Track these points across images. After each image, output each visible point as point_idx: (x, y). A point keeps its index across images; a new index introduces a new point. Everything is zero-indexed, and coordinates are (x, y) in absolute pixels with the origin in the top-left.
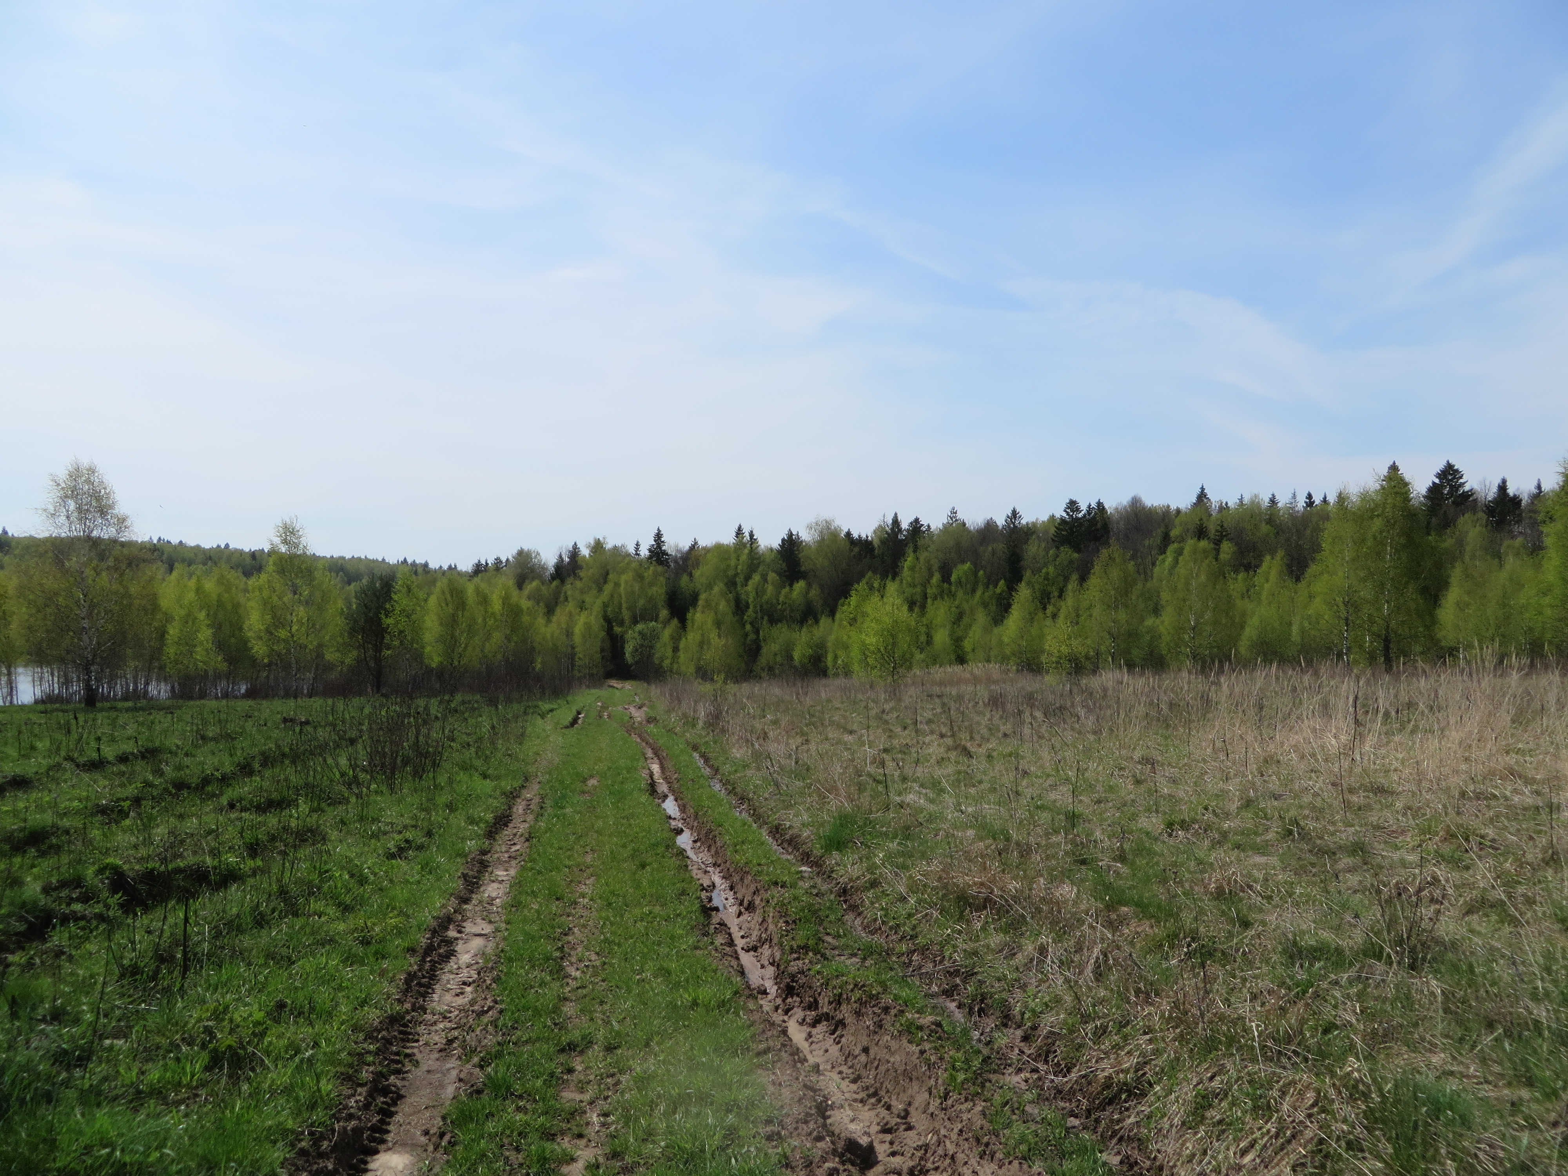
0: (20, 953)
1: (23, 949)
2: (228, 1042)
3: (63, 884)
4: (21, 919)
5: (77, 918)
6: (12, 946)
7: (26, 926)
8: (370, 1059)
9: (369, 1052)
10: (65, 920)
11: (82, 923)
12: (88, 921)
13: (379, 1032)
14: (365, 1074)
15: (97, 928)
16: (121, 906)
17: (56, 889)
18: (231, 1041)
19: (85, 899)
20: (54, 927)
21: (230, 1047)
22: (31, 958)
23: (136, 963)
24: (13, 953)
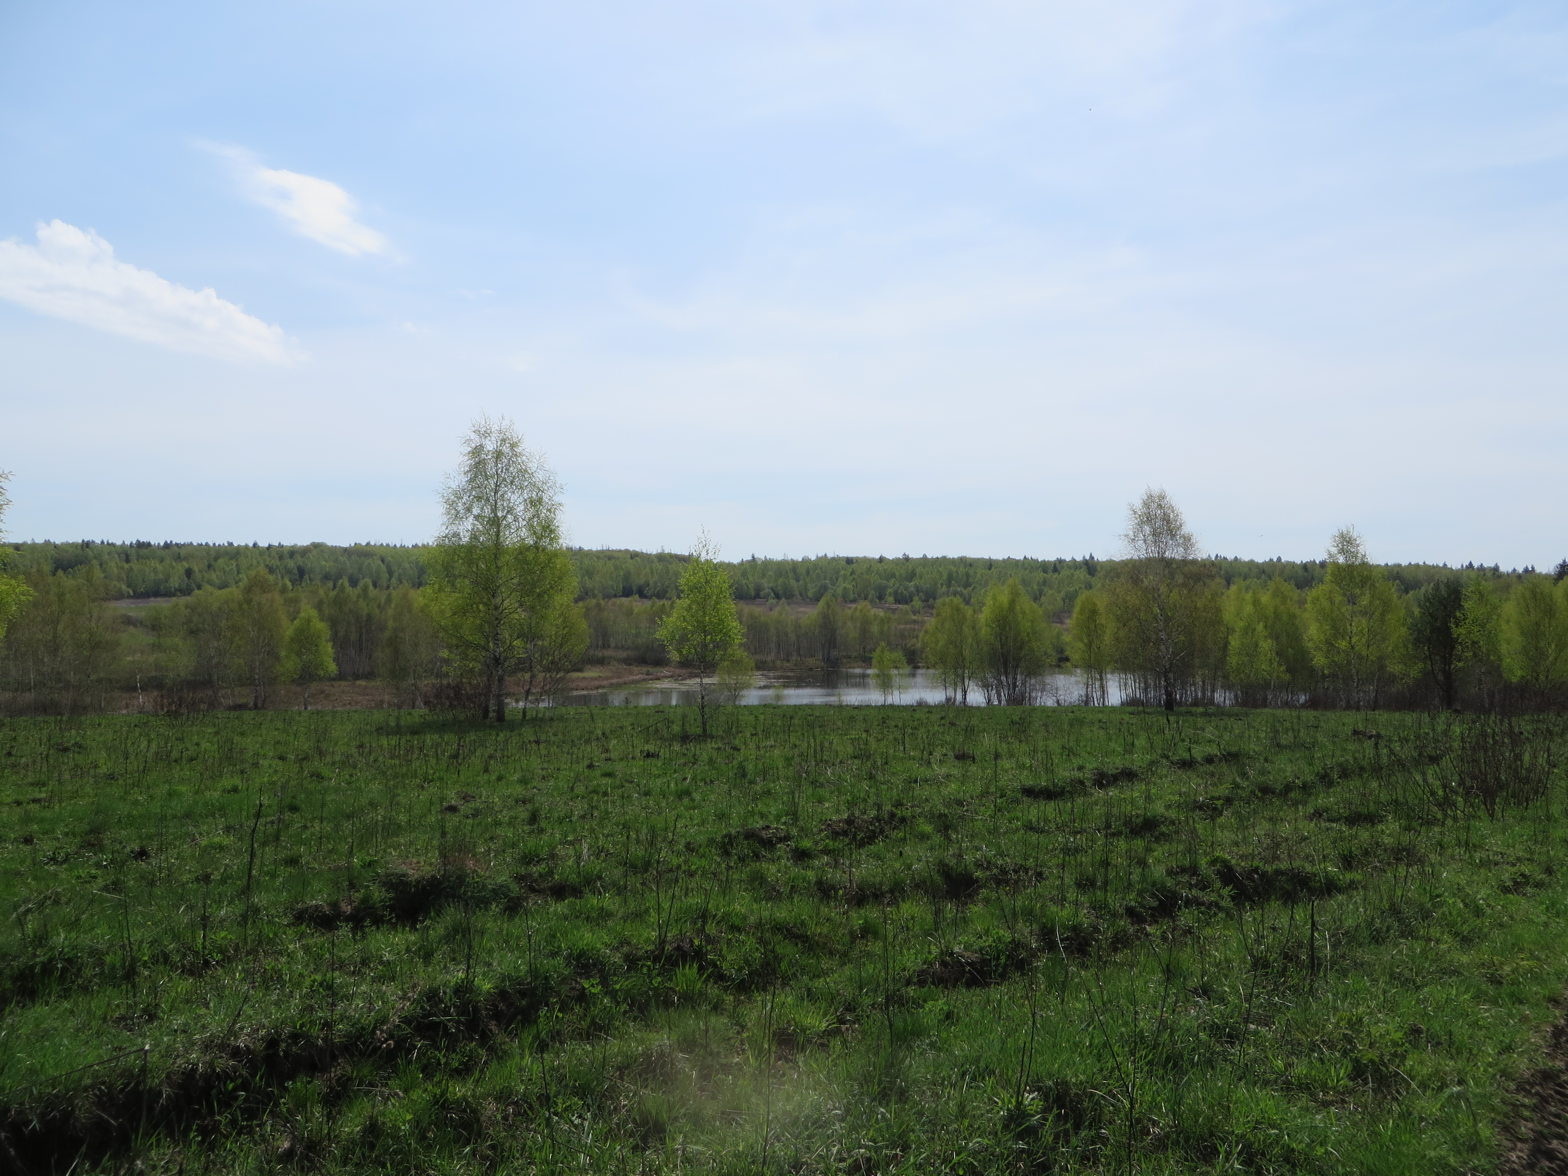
0: (1155, 927)
1: (1156, 922)
2: (1370, 1056)
3: (1183, 870)
4: (1153, 895)
5: (1199, 904)
6: (1149, 919)
7: (1157, 903)
8: (1526, 1113)
9: (1523, 1105)
10: (1188, 903)
11: (1203, 909)
12: (1209, 908)
13: (1532, 1085)
14: (1524, 1129)
15: (1215, 914)
16: (1233, 898)
17: (1177, 874)
18: (1373, 1055)
19: (1204, 886)
20: (1180, 908)
21: (1371, 1061)
22: (1164, 932)
23: (1266, 956)
24: (1149, 925)
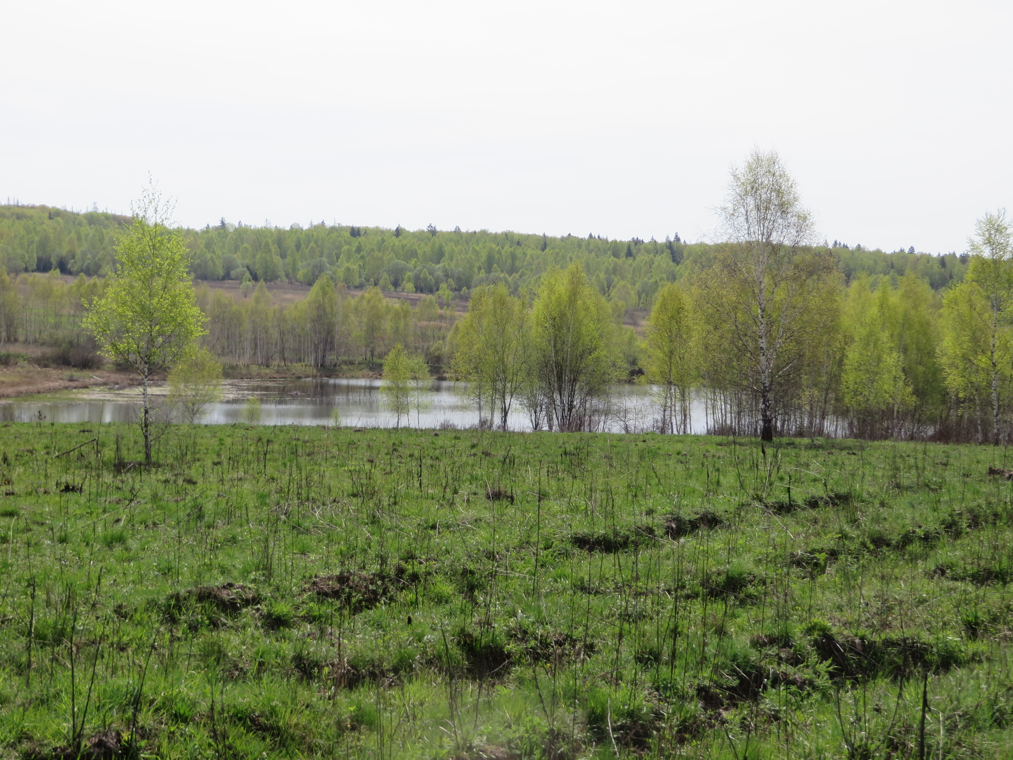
0: (733, 711)
1: (736, 706)
3: (772, 641)
4: (734, 672)
5: (789, 682)
6: (726, 702)
7: (738, 681)
10: (775, 682)
11: (793, 688)
12: (801, 688)
15: (809, 694)
16: (832, 675)
17: (765, 644)
19: (795, 661)
20: (765, 688)
22: (744, 719)
23: (866, 744)
24: (726, 709)
